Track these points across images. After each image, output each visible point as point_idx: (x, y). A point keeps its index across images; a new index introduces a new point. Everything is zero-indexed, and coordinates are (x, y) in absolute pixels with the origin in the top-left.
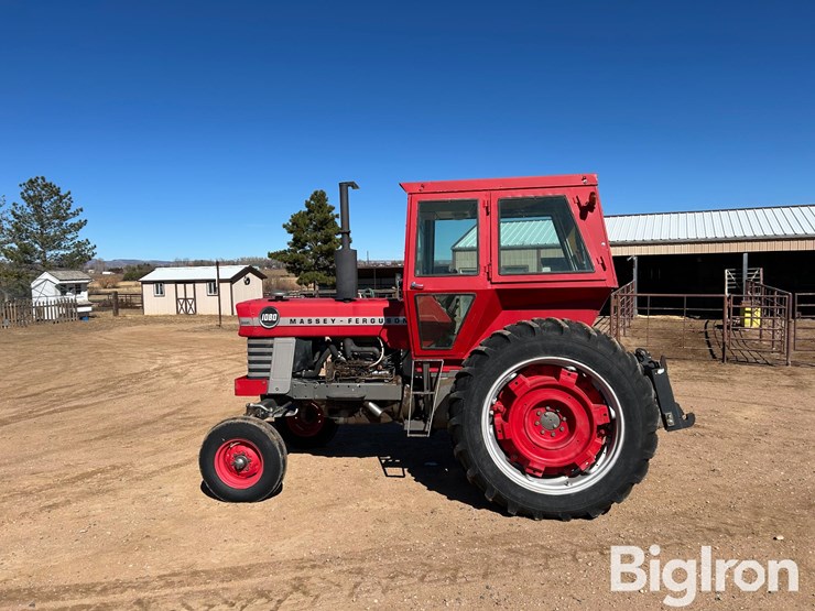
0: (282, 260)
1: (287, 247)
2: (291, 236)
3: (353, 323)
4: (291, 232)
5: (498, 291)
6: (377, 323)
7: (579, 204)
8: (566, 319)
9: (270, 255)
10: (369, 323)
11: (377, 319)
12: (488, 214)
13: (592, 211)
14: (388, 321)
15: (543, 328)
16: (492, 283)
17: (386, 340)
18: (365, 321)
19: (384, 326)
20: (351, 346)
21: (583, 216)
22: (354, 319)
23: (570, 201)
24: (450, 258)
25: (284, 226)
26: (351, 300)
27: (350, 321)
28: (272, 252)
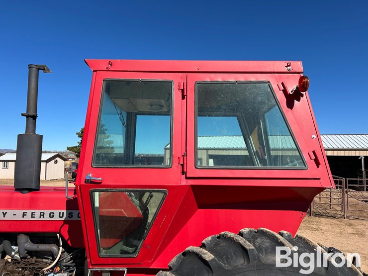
0: (74, 151)
1: (78, 145)
2: (80, 139)
3: (28, 217)
4: (80, 137)
5: (193, 187)
6: (56, 218)
7: (285, 91)
8: (284, 232)
9: (68, 149)
10: (47, 218)
11: (56, 212)
12: (183, 98)
13: (299, 100)
14: (70, 215)
15: (259, 249)
16: (187, 178)
17: (67, 237)
18: (42, 215)
19: (65, 222)
20: (26, 243)
21: (290, 105)
22: (29, 212)
23: (274, 86)
24: (164, 153)
25: (77, 134)
26: (30, 190)
27: (24, 215)
28: (69, 146)
